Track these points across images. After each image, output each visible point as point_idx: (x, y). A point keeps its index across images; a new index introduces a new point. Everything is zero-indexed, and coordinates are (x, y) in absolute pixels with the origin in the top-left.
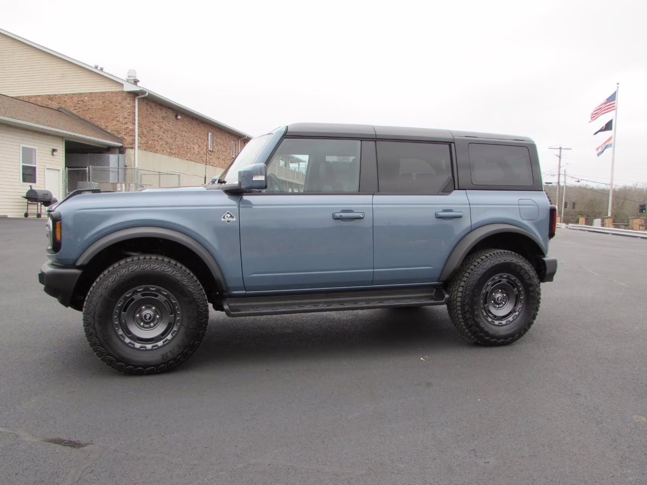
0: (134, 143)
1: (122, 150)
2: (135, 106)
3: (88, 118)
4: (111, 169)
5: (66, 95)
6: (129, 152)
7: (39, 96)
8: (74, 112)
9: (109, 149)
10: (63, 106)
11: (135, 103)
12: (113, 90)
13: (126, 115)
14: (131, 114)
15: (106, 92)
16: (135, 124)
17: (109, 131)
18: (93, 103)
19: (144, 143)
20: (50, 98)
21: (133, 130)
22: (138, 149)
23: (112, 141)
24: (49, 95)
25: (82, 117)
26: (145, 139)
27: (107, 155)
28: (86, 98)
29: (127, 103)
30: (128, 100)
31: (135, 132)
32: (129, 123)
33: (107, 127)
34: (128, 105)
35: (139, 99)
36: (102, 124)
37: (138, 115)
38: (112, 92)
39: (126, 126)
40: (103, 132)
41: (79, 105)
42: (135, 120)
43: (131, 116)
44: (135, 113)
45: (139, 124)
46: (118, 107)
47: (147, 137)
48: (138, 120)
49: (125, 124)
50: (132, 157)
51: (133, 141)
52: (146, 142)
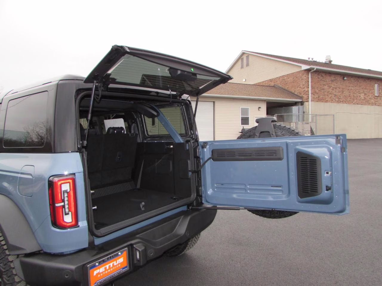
0: (309, 98)
1: (302, 103)
2: (309, 78)
3: (286, 88)
4: (293, 115)
5: (277, 78)
6: (306, 104)
7: (266, 81)
8: (280, 86)
9: (295, 104)
10: (276, 84)
11: (309, 76)
12: (297, 71)
13: (304, 83)
14: (306, 82)
15: (294, 73)
16: (309, 87)
17: (296, 93)
18: (289, 80)
19: (317, 97)
20: (271, 80)
21: (308, 91)
22: (311, 101)
23: (296, 99)
24: (270, 80)
25: (284, 88)
26: (317, 95)
27: (291, 107)
28: (285, 78)
29: (304, 77)
30: (305, 75)
31: (309, 92)
32: (305, 88)
33: (295, 91)
34: (305, 78)
35: (311, 73)
36: (292, 90)
37: (311, 82)
38: (297, 72)
39: (304, 89)
40: (293, 95)
41: (283, 82)
42: (309, 85)
43: (306, 84)
44: (309, 81)
45: (312, 87)
46: (300, 80)
47: (319, 94)
48: (311, 85)
49: (304, 88)
50: (307, 107)
51: (308, 98)
52: (318, 97)
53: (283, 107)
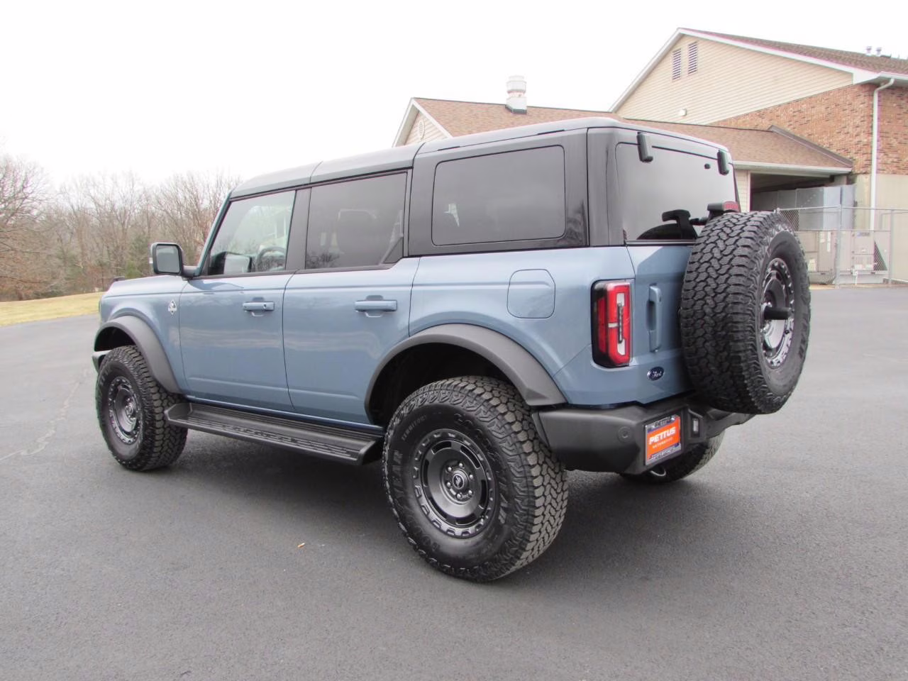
0: (870, 165)
1: (851, 177)
2: (872, 106)
3: (806, 136)
4: (825, 210)
5: (780, 106)
6: (861, 179)
7: (747, 115)
8: (789, 129)
9: (831, 179)
10: (775, 123)
11: (872, 100)
12: (840, 86)
13: (858, 121)
14: (866, 118)
15: (830, 92)
16: (872, 133)
17: (834, 151)
18: (814, 111)
19: (893, 162)
20: (761, 114)
21: (869, 145)
22: (877, 173)
23: (835, 166)
24: (759, 111)
25: (798, 135)
26: (895, 156)
27: (820, 189)
28: (804, 106)
29: (860, 103)
30: (862, 98)
31: (871, 147)
32: (862, 134)
33: (831, 144)
34: (861, 106)
35: (879, 92)
36: (824, 142)
37: (878, 119)
38: (839, 90)
39: (857, 139)
40: (826, 154)
41: (795, 119)
42: (872, 127)
43: (865, 123)
44: (872, 116)
45: (880, 132)
46: (847, 111)
47: (899, 151)
48: (879, 126)
49: (856, 136)
50: (866, 188)
51: (868, 162)
52: (895, 160)
53: (795, 189)
